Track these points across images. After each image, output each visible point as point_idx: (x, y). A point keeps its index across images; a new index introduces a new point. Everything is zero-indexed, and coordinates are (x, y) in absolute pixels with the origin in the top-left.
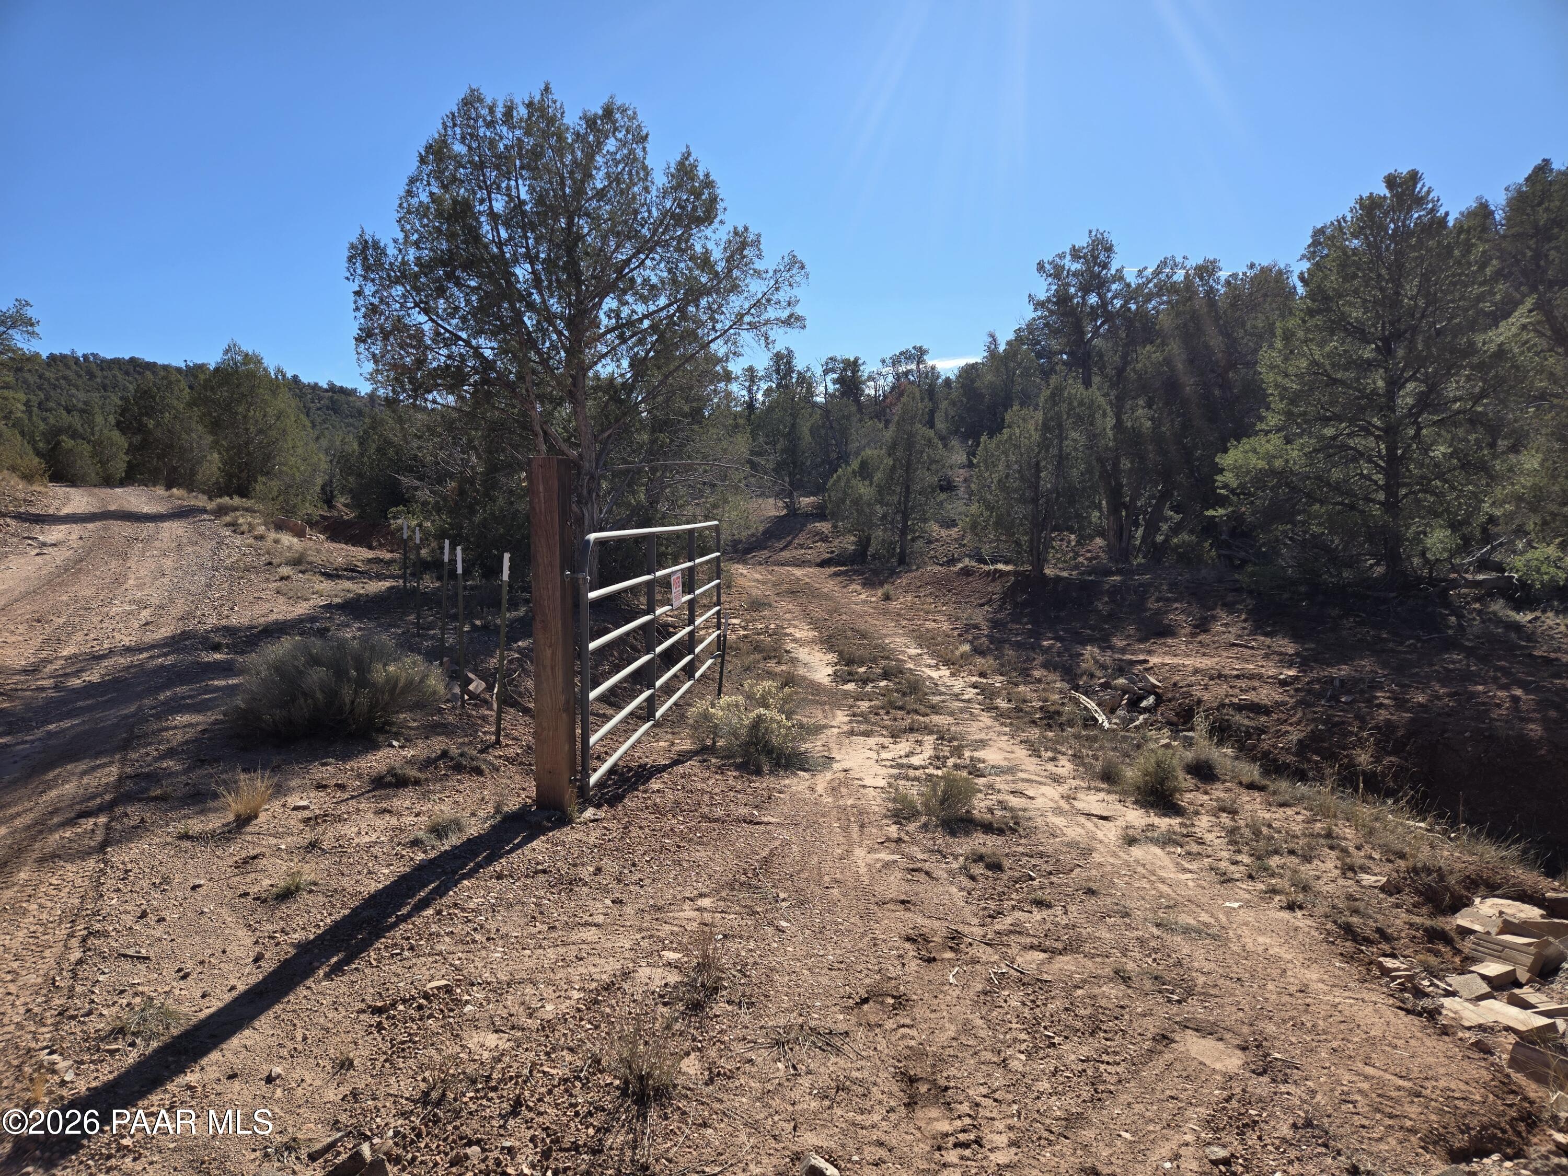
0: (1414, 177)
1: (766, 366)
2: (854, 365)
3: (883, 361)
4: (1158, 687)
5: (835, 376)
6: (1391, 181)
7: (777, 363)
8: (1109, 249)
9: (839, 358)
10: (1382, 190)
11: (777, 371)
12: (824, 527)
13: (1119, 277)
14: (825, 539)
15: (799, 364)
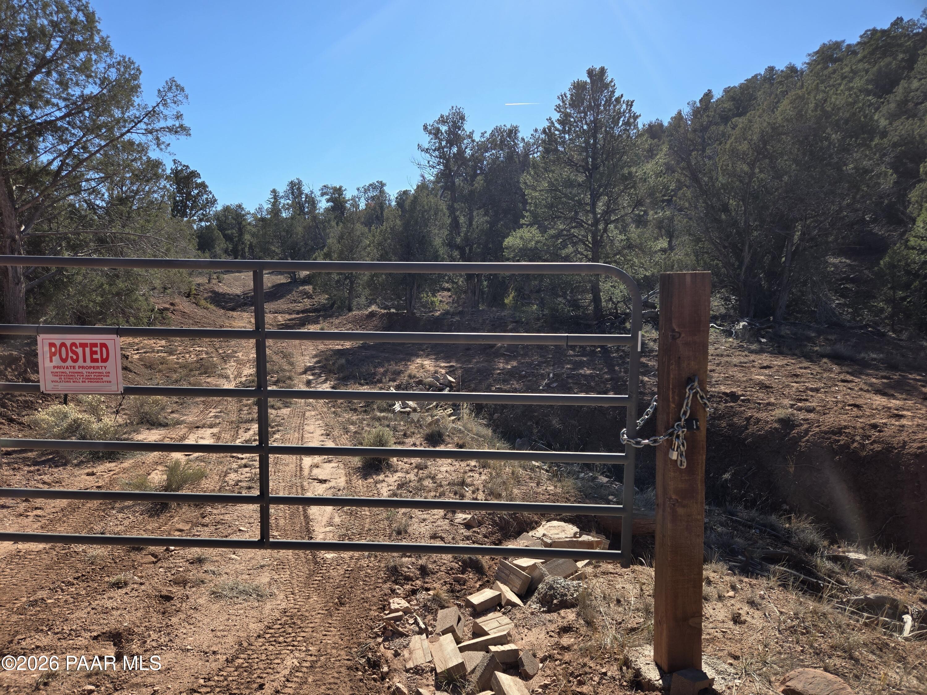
0: (603, 71)
1: (285, 189)
2: (339, 191)
3: (358, 189)
4: (453, 382)
5: (328, 197)
6: (590, 73)
7: (292, 188)
8: (463, 118)
9: (330, 186)
10: (585, 78)
11: (293, 193)
12: (309, 288)
13: (470, 136)
14: (310, 297)
15: (306, 190)
